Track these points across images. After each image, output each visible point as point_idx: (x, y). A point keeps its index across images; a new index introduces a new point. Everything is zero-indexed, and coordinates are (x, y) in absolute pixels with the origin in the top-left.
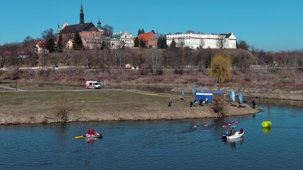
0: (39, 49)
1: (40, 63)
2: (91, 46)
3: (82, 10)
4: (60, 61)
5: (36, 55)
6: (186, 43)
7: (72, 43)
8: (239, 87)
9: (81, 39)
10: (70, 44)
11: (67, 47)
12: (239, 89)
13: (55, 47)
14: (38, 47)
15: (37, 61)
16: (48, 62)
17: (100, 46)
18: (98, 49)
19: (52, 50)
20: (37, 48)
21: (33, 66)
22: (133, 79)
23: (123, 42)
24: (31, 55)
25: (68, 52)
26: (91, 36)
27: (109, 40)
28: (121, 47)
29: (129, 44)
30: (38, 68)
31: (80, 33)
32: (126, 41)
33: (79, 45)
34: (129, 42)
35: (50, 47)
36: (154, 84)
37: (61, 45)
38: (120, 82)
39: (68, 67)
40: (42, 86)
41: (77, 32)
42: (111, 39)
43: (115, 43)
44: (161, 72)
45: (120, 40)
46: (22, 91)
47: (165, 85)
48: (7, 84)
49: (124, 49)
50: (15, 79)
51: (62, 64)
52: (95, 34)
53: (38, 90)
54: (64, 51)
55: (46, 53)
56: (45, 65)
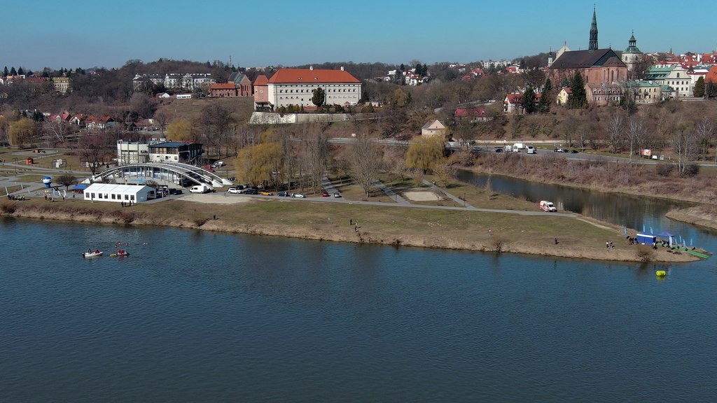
0: (510, 107)
1: (509, 135)
2: (601, 101)
3: (595, 24)
4: (542, 129)
5: (504, 117)
7: (566, 94)
9: (583, 87)
10: (563, 96)
11: (557, 102)
13: (537, 103)
14: (509, 102)
15: (505, 128)
16: (523, 132)
17: (619, 99)
18: (614, 105)
19: (531, 110)
20: (507, 104)
21: (498, 138)
22: (637, 184)
23: (669, 88)
24: (495, 118)
25: (558, 113)
26: (607, 76)
27: (638, 86)
28: (663, 99)
29: (684, 89)
30: (505, 142)
31: (587, 70)
32: (678, 83)
33: (579, 99)
34: (685, 86)
35: (528, 103)
36: (665, 196)
37: (548, 100)
38: (616, 187)
39: (554, 141)
40: (496, 197)
41: (579, 74)
42: (642, 84)
43: (650, 92)
44: (694, 171)
45: (666, 82)
46: (470, 208)
47: (680, 199)
48: (456, 190)
49: (668, 103)
50: (467, 165)
51: (544, 136)
52: (615, 73)
53: (487, 208)
54: (551, 110)
55: (520, 114)
56: (516, 136)
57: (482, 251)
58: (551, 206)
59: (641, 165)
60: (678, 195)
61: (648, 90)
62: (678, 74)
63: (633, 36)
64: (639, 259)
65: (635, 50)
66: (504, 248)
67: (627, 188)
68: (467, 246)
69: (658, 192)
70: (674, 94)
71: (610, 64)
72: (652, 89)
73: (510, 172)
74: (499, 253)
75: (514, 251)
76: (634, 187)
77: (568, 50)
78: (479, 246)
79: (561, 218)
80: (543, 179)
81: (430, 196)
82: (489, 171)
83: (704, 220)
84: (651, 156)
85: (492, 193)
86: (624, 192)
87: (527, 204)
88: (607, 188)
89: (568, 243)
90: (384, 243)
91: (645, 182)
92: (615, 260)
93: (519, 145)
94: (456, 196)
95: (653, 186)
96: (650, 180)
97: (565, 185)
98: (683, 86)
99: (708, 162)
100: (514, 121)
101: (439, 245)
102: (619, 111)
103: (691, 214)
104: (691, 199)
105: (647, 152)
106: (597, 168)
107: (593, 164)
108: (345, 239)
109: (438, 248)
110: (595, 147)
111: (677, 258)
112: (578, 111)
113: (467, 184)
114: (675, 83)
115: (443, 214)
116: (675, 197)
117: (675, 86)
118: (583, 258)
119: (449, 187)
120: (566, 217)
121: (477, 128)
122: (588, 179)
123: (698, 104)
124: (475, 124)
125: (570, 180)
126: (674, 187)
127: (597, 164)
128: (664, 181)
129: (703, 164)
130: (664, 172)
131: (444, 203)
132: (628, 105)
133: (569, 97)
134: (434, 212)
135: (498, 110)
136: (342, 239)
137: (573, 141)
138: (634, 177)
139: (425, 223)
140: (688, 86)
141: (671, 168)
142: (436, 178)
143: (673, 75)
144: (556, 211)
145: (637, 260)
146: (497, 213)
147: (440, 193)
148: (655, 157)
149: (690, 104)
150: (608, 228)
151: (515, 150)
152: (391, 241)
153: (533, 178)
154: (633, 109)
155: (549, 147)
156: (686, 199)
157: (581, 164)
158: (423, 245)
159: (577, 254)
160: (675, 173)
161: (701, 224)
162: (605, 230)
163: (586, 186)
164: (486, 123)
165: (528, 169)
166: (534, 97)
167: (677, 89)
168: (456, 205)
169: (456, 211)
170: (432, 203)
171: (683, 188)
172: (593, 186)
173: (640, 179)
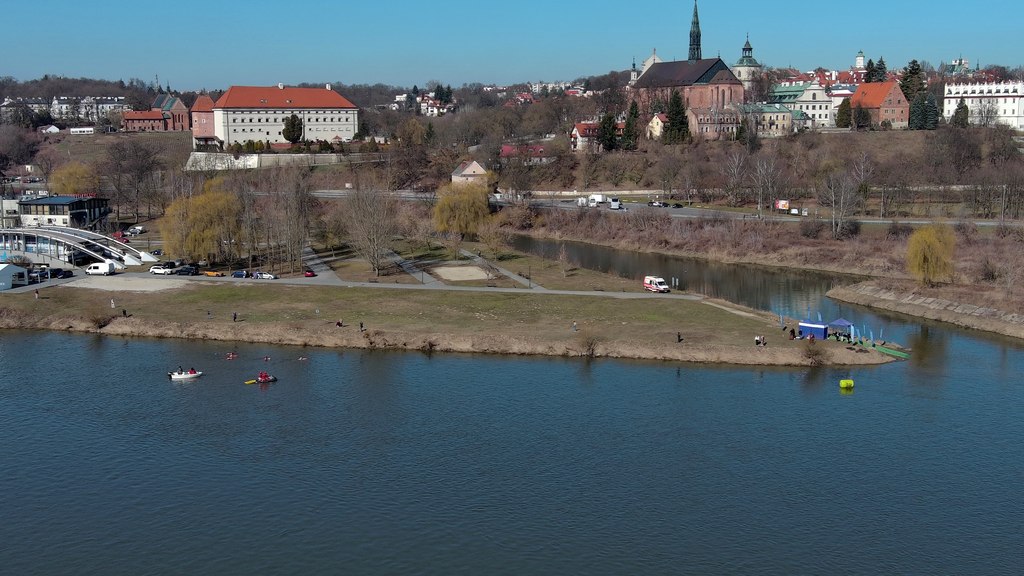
0: (581, 142)
1: (580, 183)
2: (710, 132)
3: (696, 23)
4: (627, 175)
5: (572, 157)
6: (1000, 113)
7: (661, 124)
8: (951, 300)
9: (684, 113)
10: (656, 126)
11: (648, 134)
12: (948, 306)
13: (620, 136)
14: (578, 135)
15: (575, 173)
16: (601, 179)
17: (735, 130)
18: (728, 138)
19: (611, 146)
20: (576, 138)
21: (565, 187)
22: (775, 249)
23: (803, 114)
24: (560, 158)
25: (649, 150)
26: (715, 97)
27: (761, 112)
28: (796, 130)
29: (823, 117)
30: (575, 193)
31: (687, 89)
32: (814, 108)
33: (679, 130)
34: (823, 112)
35: (606, 137)
36: (818, 267)
37: (634, 132)
38: (745, 255)
39: (646, 192)
40: (574, 272)
41: (677, 93)
42: (766, 109)
43: (777, 121)
44: (854, 230)
45: (798, 106)
46: (539, 290)
47: (840, 270)
48: (513, 263)
49: (802, 135)
50: (523, 228)
51: (632, 184)
52: (727, 93)
53: (564, 289)
54: (640, 146)
55: (595, 152)
56: (591, 184)
57: (565, 356)
58: (661, 283)
59: (777, 223)
60: (836, 264)
61: (774, 117)
62: (814, 95)
63: (748, 43)
64: (808, 362)
65: (751, 61)
66: (599, 351)
67: (761, 256)
68: (540, 349)
69: (806, 261)
70: (809, 123)
71: (720, 81)
72: (781, 116)
73: (587, 237)
74: (591, 358)
75: (615, 355)
76: (772, 255)
77: (658, 61)
78: (560, 349)
79: (678, 302)
80: (637, 245)
81: (474, 273)
82: (556, 236)
83: (884, 300)
84: (789, 210)
85: (570, 267)
86: (758, 262)
87: (623, 282)
88: (732, 256)
89: (696, 340)
90: (409, 347)
91: (787, 247)
92: (771, 365)
93: (598, 198)
94: (513, 272)
95: (799, 252)
96: (793, 243)
97: (670, 253)
98: (821, 112)
99: (869, 217)
100: (587, 162)
101: (496, 349)
102: (735, 147)
103: (865, 292)
104: (856, 271)
105: (783, 204)
106: (716, 229)
107: (708, 221)
108: (345, 343)
109: (495, 353)
110: (705, 199)
111: (863, 359)
112: (678, 148)
113: (528, 254)
114: (810, 107)
115: (498, 299)
116: (832, 268)
117: (810, 113)
118: (722, 363)
119: (501, 259)
120: (687, 301)
121: (533, 173)
122: (704, 244)
123: (844, 137)
124: (530, 168)
125: (677, 246)
126: (830, 254)
127: (714, 222)
128: (813, 245)
129: (863, 219)
130: (811, 232)
131: (498, 283)
132: (747, 138)
133: (665, 127)
134: (483, 297)
135: (563, 147)
136: (339, 343)
137: (674, 191)
138: (768, 240)
139: (470, 314)
140: (827, 112)
141: (820, 227)
142: (481, 247)
143: (807, 96)
144: (669, 291)
145: (805, 363)
146: (581, 297)
147: (490, 269)
148: (794, 211)
149: (832, 138)
150: (752, 315)
151: (592, 205)
152: (420, 344)
153: (622, 244)
154: (755, 144)
155: (640, 199)
156: (848, 271)
157: (691, 223)
158: (472, 349)
159: (712, 357)
160: (826, 234)
161: (881, 305)
162: (748, 318)
163: (700, 255)
164: (548, 167)
165: (614, 231)
166: (615, 127)
167: (814, 116)
168: (515, 285)
169: (517, 295)
170: (479, 283)
171: (842, 255)
172: (712, 254)
173: (779, 243)
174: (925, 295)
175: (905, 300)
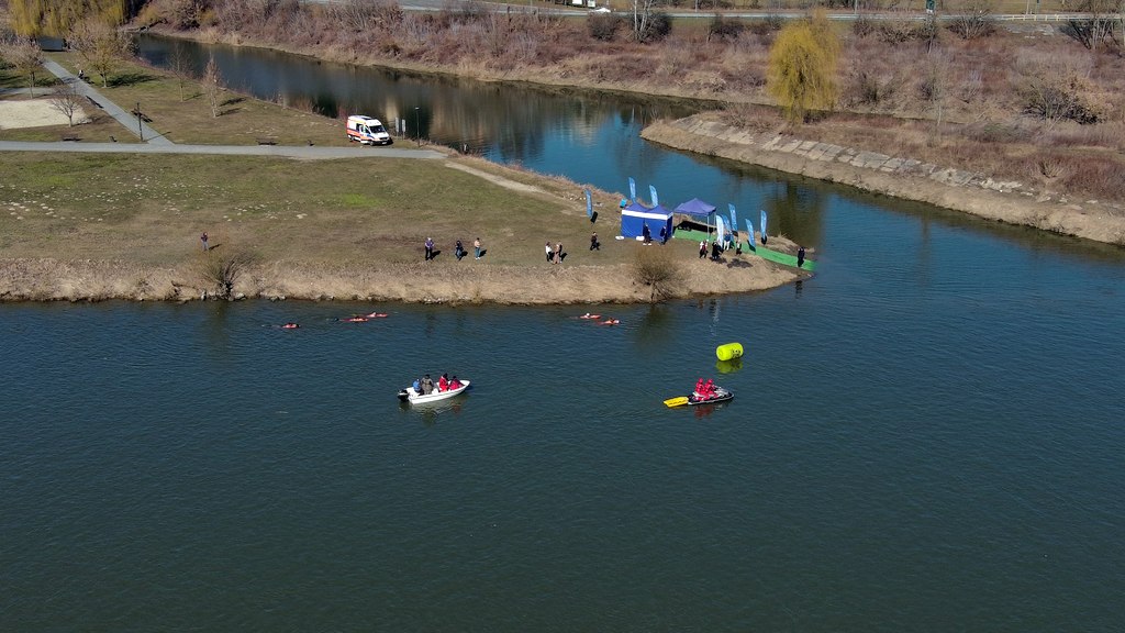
8: (842, 145)
12: (839, 155)
22: (555, 59)
36: (618, 86)
38: (512, 68)
40: (236, 106)
44: (664, 28)
46: (158, 145)
47: (652, 90)
48: (136, 91)
50: (185, 27)
53: (203, 143)
57: (171, 301)
58: (375, 129)
59: (556, 19)
60: (646, 81)
66: (243, 286)
67: (536, 69)
68: (120, 287)
69: (602, 77)
73: (279, 41)
74: (225, 302)
76: (552, 68)
78: (160, 285)
79: (405, 164)
80: (352, 54)
82: (233, 39)
83: (735, 144)
85: (222, 97)
86: (531, 79)
87: (316, 123)
88: (493, 71)
91: (572, 56)
92: (578, 303)
94: (127, 108)
95: (591, 62)
96: (581, 50)
97: (401, 66)
103: (702, 131)
104: (675, 91)
106: (467, 27)
107: (456, 17)
115: (70, 169)
116: (640, 87)
118: (484, 303)
119: (117, 83)
120: (419, 162)
122: (451, 52)
125: (411, 55)
126: (636, 65)
128: (610, 52)
130: (604, 31)
138: (545, 43)
141: (616, 24)
144: (390, 142)
147: (87, 103)
153: (330, 53)
156: (664, 91)
157: (431, 19)
159: (465, 292)
160: (624, 34)
163: (447, 69)
165: (318, 32)
168: (119, 136)
170: (51, 133)
171: (653, 66)
172: (464, 68)
173: (559, 49)
174: (799, 136)
175: (768, 145)
